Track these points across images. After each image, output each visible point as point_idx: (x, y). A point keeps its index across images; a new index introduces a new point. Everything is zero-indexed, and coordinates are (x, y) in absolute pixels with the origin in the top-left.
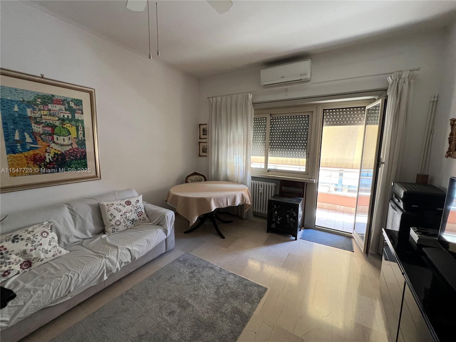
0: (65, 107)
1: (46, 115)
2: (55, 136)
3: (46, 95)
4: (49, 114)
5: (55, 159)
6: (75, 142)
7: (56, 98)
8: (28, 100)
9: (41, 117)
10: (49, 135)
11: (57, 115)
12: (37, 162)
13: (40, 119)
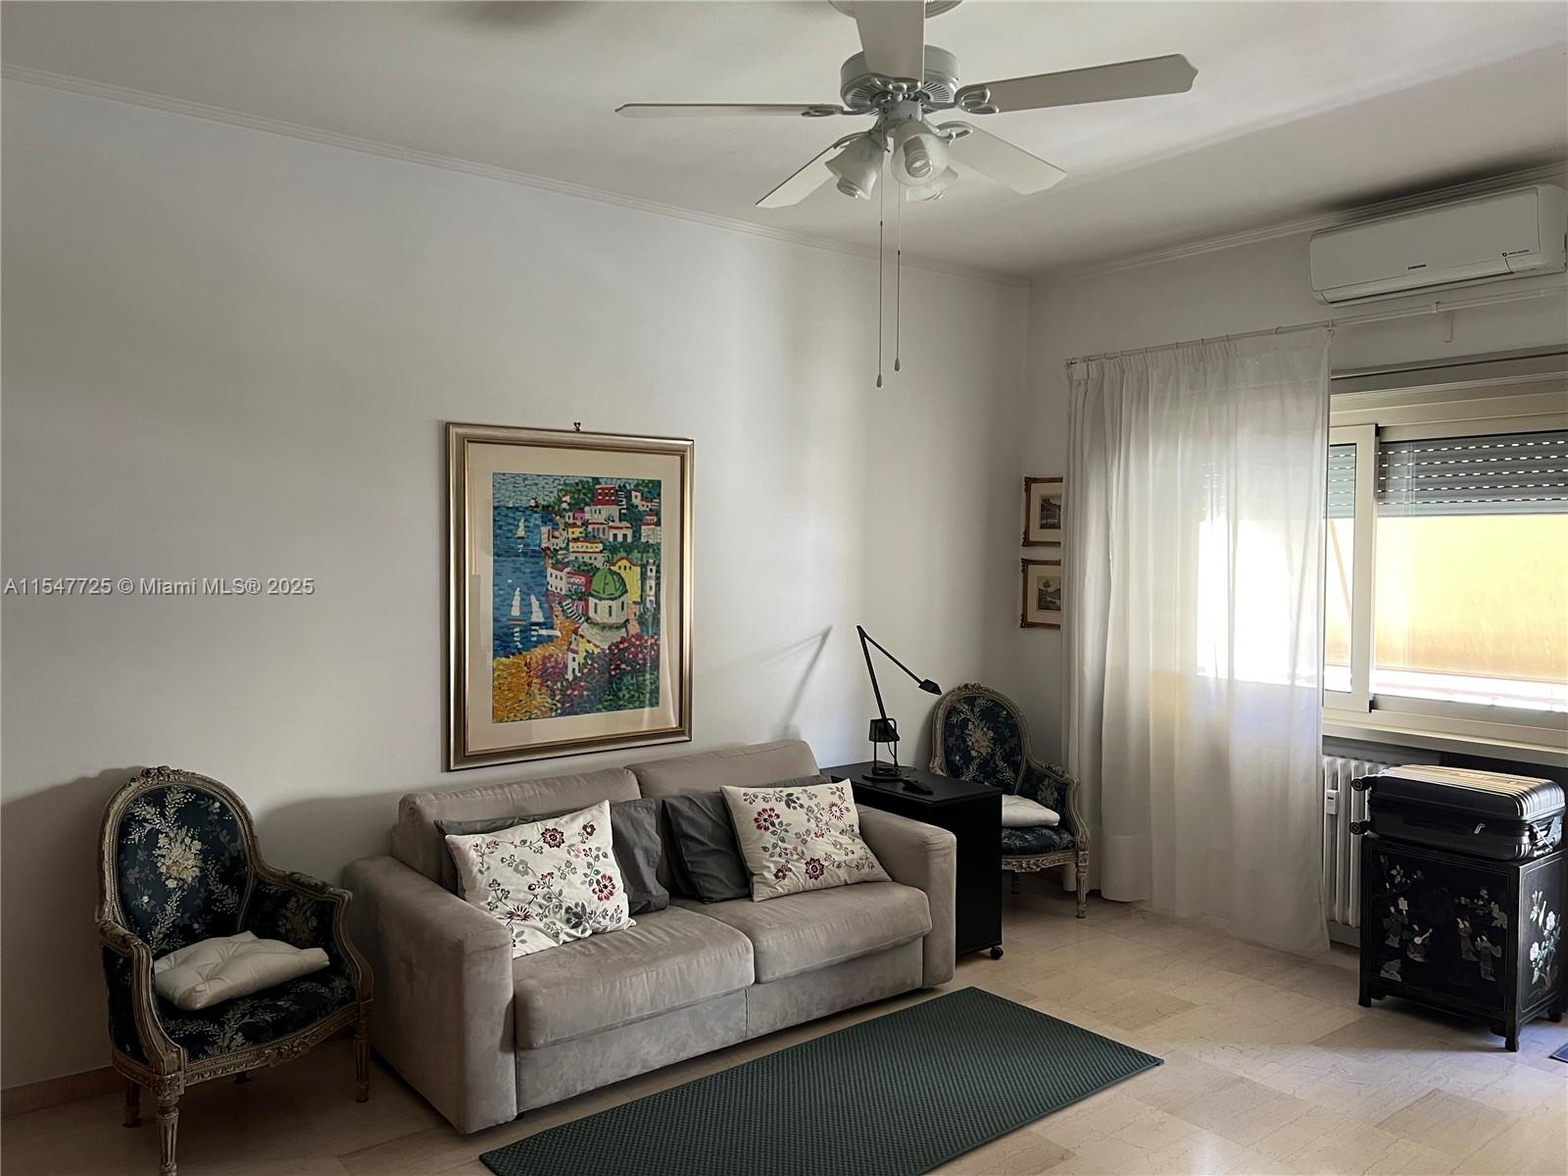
0: (620, 510)
1: (576, 540)
2: (592, 601)
3: (581, 481)
4: (583, 535)
5: (586, 671)
6: (635, 614)
7: (603, 486)
8: (545, 503)
9: (567, 548)
10: (580, 599)
11: (601, 535)
12: (548, 680)
13: (564, 552)
